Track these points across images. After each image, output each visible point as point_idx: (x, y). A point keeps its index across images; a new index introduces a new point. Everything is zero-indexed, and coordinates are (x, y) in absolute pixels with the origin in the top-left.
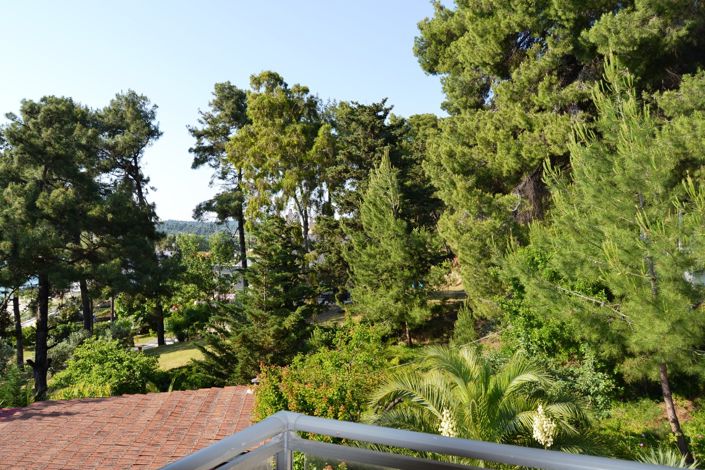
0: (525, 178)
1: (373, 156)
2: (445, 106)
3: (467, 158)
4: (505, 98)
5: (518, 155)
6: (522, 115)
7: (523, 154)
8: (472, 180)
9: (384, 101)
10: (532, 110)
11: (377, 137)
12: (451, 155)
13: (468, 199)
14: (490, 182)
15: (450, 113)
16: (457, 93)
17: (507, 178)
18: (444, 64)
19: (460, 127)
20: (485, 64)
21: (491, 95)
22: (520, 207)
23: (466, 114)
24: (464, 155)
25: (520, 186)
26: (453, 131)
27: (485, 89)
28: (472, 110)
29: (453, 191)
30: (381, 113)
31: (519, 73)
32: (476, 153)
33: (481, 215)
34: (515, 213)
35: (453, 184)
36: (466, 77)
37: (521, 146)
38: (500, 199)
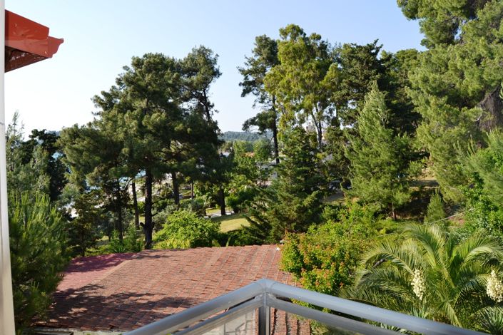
0: (487, 95)
1: (368, 82)
2: (424, 43)
3: (437, 82)
4: (471, 35)
5: (481, 78)
6: (485, 46)
7: (484, 76)
8: (445, 99)
9: (376, 42)
10: (494, 42)
11: (371, 68)
12: (425, 80)
13: (439, 114)
14: (459, 100)
15: (428, 48)
16: (434, 31)
17: (473, 97)
18: (421, 11)
19: (434, 58)
20: (454, 9)
21: (460, 32)
22: (482, 118)
23: (439, 48)
24: (435, 79)
25: (483, 102)
26: (428, 61)
27: (455, 27)
28: (444, 45)
29: (430, 109)
30: (373, 51)
31: (484, 13)
32: (446, 78)
33: (450, 124)
34: (478, 122)
35: (428, 102)
36: (439, 19)
37: (482, 71)
38: (466, 111)
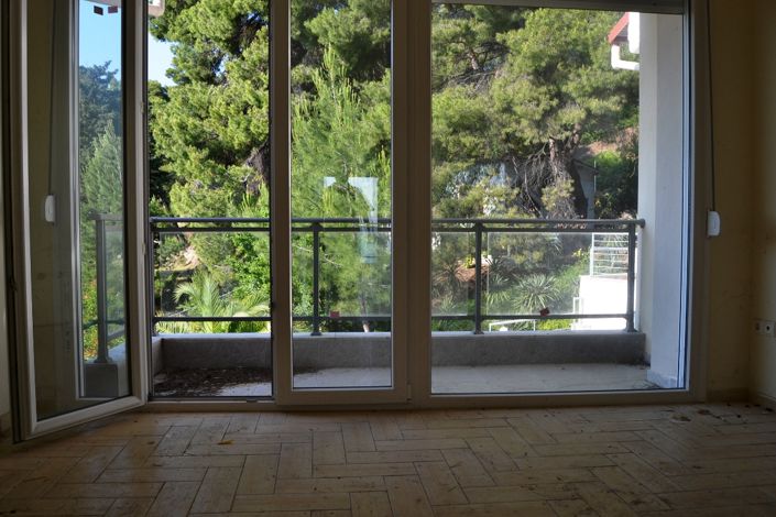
0: (254, 151)
1: (96, 123)
2: (170, 74)
3: (199, 130)
4: (237, 75)
5: (247, 129)
6: (251, 92)
7: (252, 128)
8: (206, 152)
9: (107, 64)
10: (261, 89)
11: (99, 102)
12: (183, 127)
13: (202, 171)
14: (223, 156)
15: (176, 82)
16: (191, 63)
17: (238, 151)
18: (174, 31)
19: (193, 100)
20: (218, 40)
21: (222, 68)
22: (250, 178)
23: (197, 86)
24: (196, 127)
25: (250, 159)
26: (185, 101)
27: (217, 62)
28: (204, 83)
29: (188, 165)
30: (103, 77)
31: (251, 53)
32: (208, 126)
33: (214, 186)
34: (245, 183)
35: (186, 155)
36: (197, 48)
37: (250, 121)
38: (233, 170)
